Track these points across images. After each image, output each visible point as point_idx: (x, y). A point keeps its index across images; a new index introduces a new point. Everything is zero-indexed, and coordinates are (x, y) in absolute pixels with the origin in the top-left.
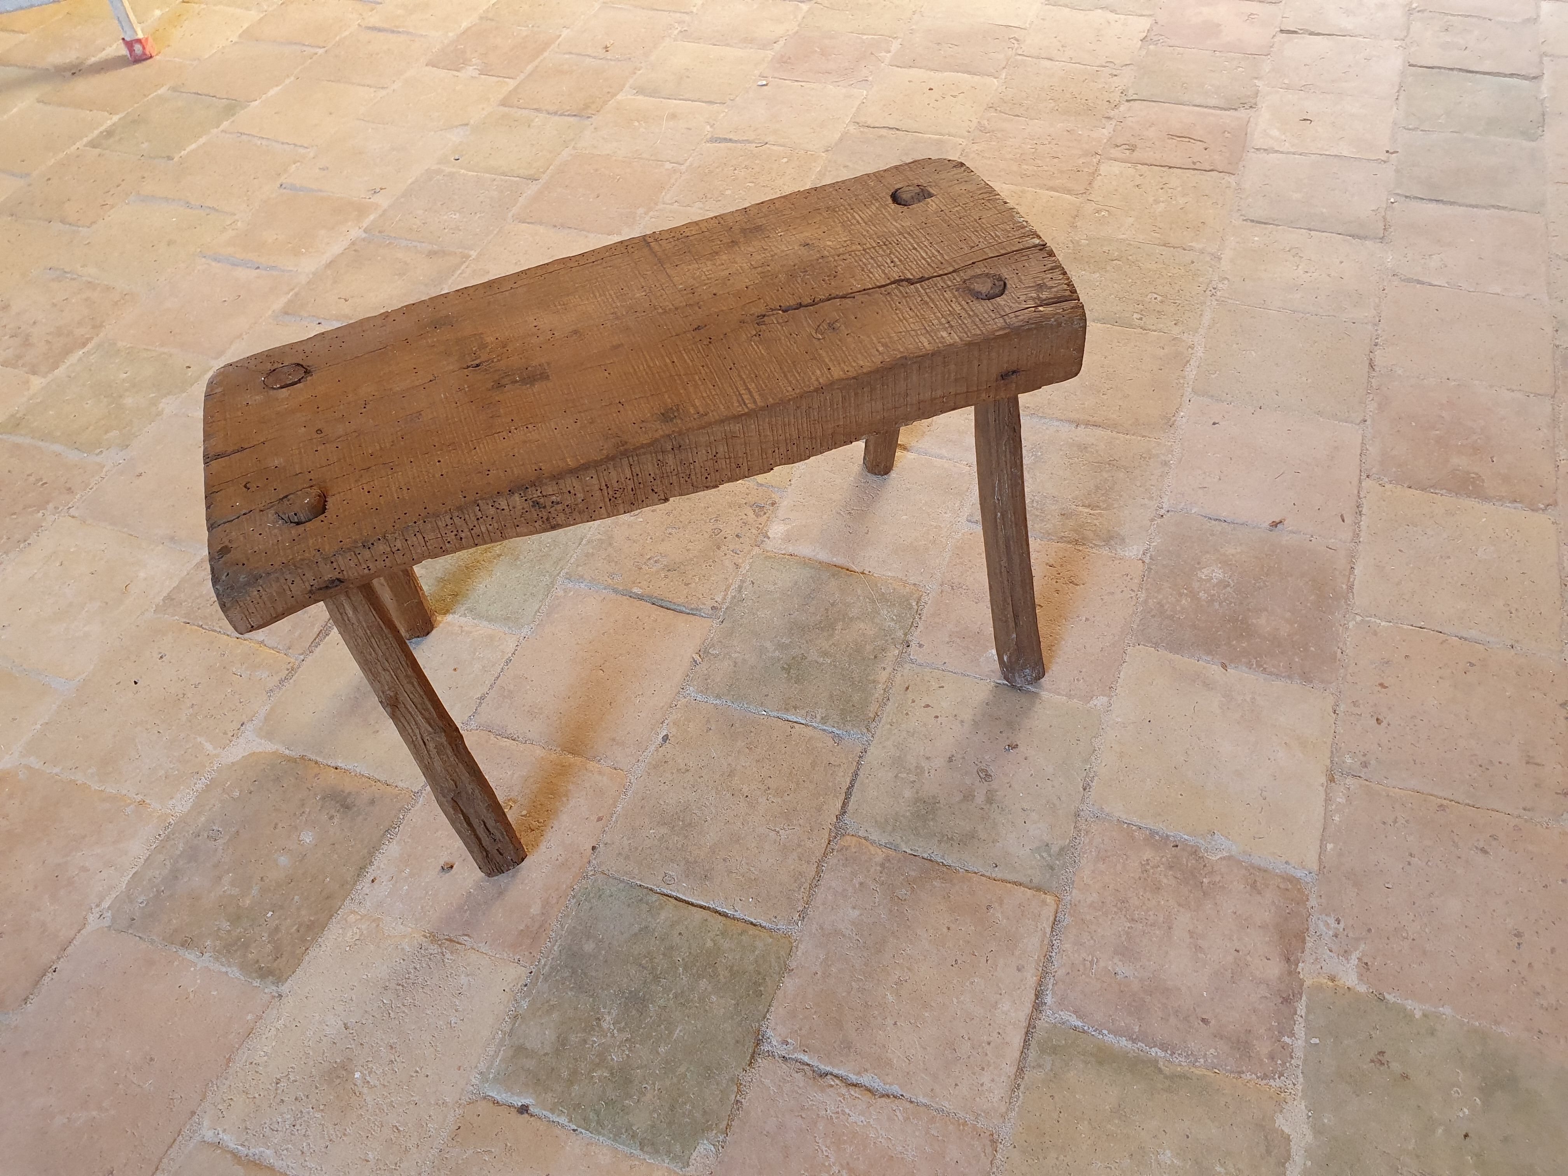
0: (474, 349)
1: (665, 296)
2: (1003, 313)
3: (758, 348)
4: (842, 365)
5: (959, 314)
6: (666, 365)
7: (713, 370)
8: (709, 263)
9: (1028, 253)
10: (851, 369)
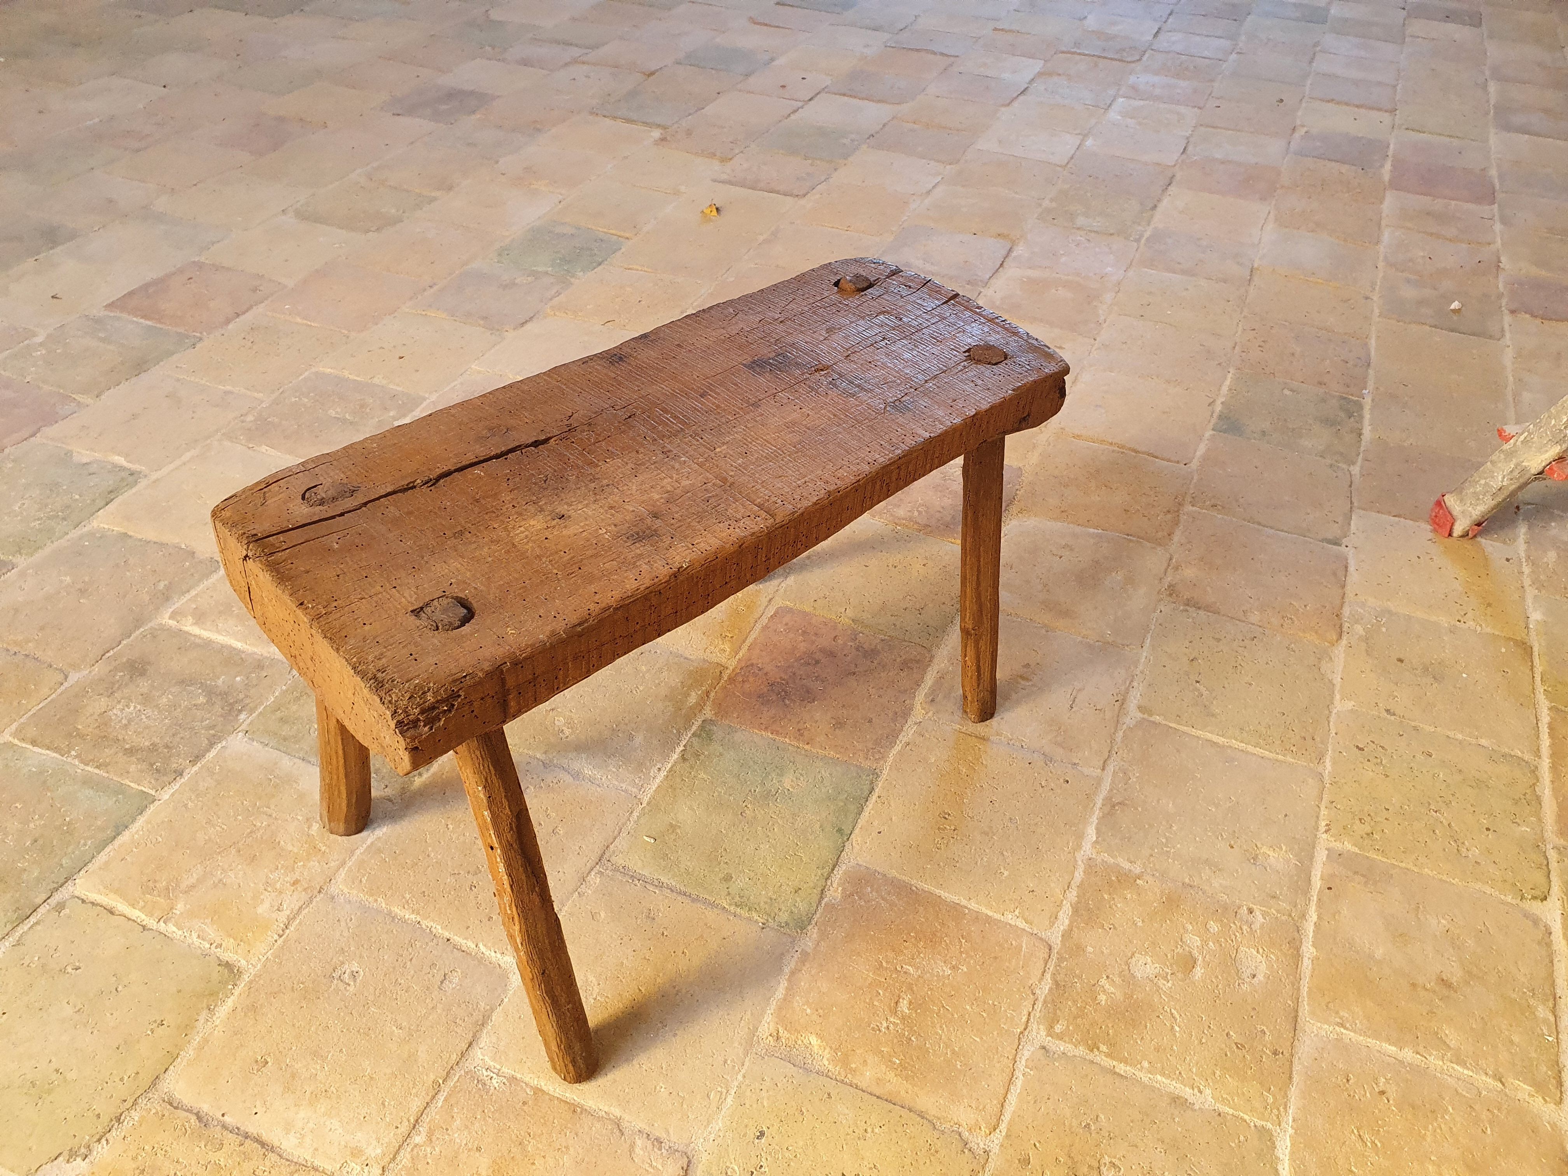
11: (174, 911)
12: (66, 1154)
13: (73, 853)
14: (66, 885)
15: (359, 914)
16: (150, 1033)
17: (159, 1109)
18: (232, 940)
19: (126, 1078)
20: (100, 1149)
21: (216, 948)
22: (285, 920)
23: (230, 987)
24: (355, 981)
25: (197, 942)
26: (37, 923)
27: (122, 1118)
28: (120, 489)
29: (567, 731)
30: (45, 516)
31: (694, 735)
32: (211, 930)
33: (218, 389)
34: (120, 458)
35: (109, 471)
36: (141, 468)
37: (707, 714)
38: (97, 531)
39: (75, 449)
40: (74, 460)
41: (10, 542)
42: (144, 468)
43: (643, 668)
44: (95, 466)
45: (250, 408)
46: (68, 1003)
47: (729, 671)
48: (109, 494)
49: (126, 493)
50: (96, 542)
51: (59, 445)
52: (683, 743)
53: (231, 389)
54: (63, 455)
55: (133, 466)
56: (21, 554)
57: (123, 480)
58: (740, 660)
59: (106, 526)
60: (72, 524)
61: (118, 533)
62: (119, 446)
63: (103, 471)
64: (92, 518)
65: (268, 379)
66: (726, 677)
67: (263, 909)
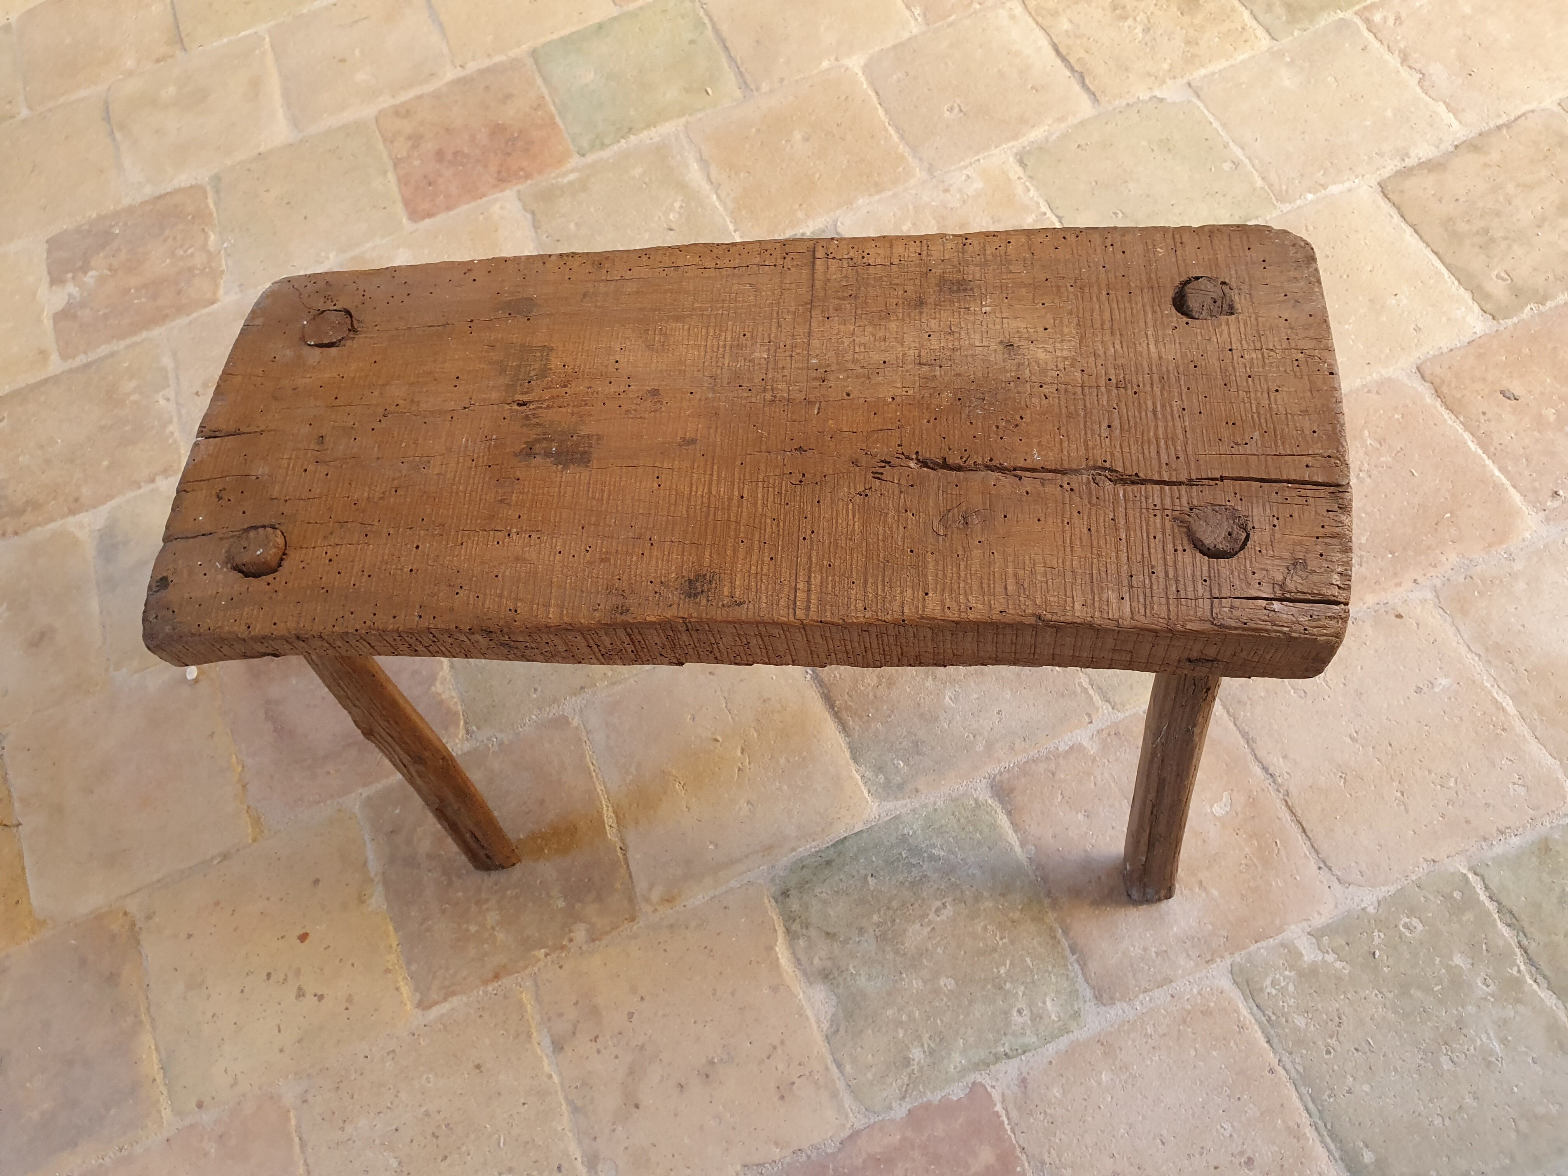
0: (532, 373)
1: (786, 372)
2: (1216, 593)
3: (854, 517)
4: (946, 595)
5: (1153, 567)
6: (730, 499)
7: (781, 533)
8: (869, 329)
9: (1309, 493)
10: (954, 606)
12: (1165, 103)
15: (921, 148)
16: (1088, 144)
17: (1103, 99)
18: (1010, 176)
19: (1113, 126)
20: (1145, 96)
21: (1022, 179)
22: (969, 168)
23: (1028, 147)
24: (953, 105)
25: (1032, 189)
27: (1125, 105)
28: (815, 864)
29: (677, 205)
30: (923, 861)
31: (603, 146)
32: (1020, 190)
33: (560, 1074)
34: (779, 955)
35: (807, 928)
36: (768, 904)
37: (575, 161)
38: (880, 790)
39: (818, 1038)
40: (834, 1002)
41: (981, 833)
42: (766, 901)
43: (572, 226)
44: (816, 960)
45: (561, 967)
46: (1130, 191)
47: (520, 187)
48: (833, 860)
49: (813, 850)
50: (889, 763)
51: (833, 1068)
52: (616, 147)
53: (547, 1056)
54: (842, 1031)
55: (775, 917)
56: (976, 800)
57: (803, 886)
58: (502, 190)
59: (866, 793)
60: (901, 827)
61: (860, 766)
62: (766, 991)
63: (813, 932)
64: (873, 824)
65: (487, 1042)
66: (529, 182)
67: (978, 184)
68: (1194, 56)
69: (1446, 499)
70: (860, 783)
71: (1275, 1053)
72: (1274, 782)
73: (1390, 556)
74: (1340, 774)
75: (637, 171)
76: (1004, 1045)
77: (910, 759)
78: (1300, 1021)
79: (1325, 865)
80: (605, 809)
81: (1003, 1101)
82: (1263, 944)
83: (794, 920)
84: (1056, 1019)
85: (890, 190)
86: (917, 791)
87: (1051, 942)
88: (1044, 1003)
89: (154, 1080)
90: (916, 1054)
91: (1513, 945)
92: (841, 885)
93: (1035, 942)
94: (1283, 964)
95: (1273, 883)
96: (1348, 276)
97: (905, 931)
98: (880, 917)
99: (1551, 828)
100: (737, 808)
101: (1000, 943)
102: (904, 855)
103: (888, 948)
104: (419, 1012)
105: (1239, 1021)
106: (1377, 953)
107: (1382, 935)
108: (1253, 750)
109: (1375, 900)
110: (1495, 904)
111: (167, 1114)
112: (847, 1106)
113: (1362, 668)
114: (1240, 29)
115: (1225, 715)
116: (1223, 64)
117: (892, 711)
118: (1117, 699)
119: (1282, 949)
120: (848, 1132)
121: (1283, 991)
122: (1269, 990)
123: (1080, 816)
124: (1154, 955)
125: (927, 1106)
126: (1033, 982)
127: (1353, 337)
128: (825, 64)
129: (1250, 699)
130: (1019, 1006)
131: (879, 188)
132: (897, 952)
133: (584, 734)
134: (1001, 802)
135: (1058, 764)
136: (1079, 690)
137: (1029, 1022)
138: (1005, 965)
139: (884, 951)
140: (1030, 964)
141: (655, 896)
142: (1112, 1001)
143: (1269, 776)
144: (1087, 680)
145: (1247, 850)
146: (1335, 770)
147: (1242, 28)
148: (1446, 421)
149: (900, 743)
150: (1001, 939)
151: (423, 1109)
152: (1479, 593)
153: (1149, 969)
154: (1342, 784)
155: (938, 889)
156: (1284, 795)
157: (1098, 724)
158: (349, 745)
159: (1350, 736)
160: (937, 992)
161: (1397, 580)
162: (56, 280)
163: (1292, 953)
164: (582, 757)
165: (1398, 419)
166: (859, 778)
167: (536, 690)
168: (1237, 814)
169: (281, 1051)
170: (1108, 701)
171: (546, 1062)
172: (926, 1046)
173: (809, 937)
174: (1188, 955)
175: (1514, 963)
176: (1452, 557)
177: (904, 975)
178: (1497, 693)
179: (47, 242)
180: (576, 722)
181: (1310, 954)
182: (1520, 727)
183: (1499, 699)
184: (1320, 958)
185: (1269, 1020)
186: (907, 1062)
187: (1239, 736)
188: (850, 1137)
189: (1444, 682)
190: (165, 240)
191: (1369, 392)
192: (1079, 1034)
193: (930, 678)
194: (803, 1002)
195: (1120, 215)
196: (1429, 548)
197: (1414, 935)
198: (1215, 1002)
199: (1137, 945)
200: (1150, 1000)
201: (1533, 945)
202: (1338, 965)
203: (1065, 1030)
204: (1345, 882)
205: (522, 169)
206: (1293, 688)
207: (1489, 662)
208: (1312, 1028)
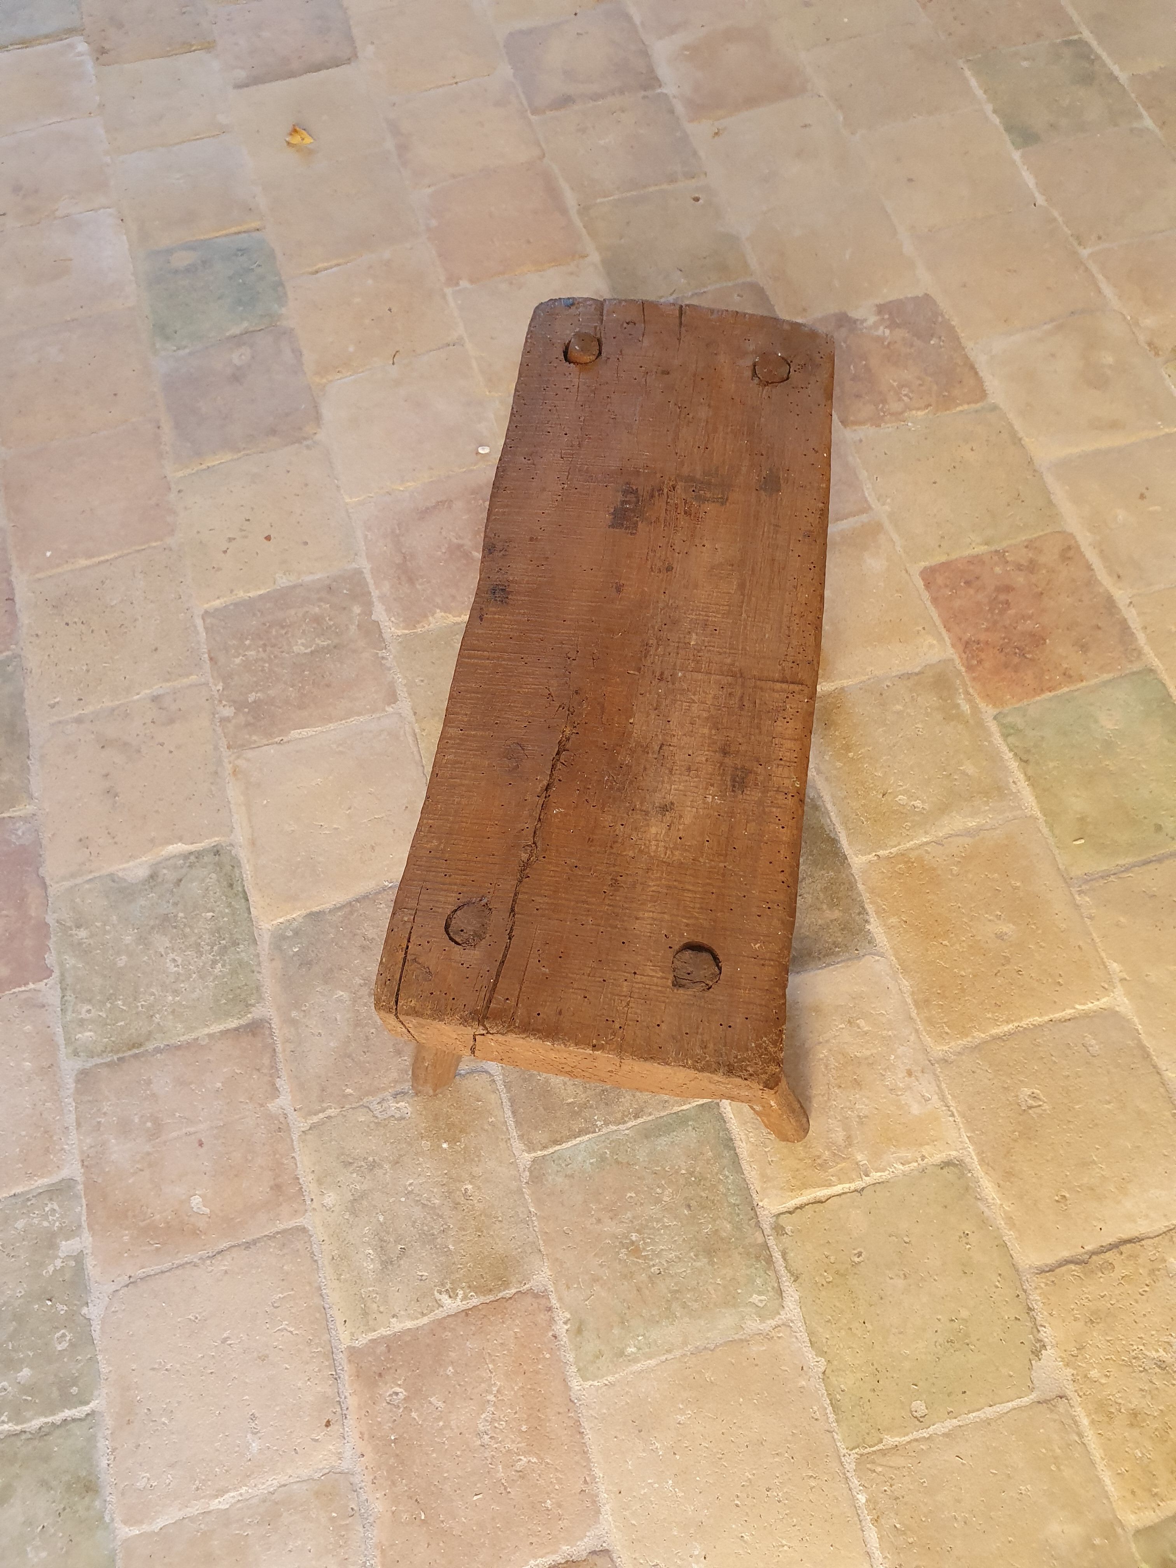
11: (861, 1163)
12: (1032, 1357)
13: (729, 1189)
14: (758, 1213)
15: (978, 1056)
16: (969, 1246)
17: (1044, 1280)
18: (926, 1147)
19: (997, 1283)
20: (1045, 1335)
21: (923, 1160)
22: (942, 1103)
23: (969, 1175)
24: (1040, 1099)
25: (906, 1168)
26: (784, 1255)
27: (1031, 1306)
28: (233, 877)
29: (918, 803)
30: (214, 955)
31: (1005, 736)
32: (904, 1153)
33: (138, 700)
34: (175, 845)
35: (189, 866)
36: (213, 840)
37: (988, 711)
38: (280, 932)
39: (113, 869)
40: (133, 881)
41: (225, 1004)
42: (217, 839)
43: (899, 707)
44: (165, 871)
45: (207, 700)
46: (891, 1278)
47: (957, 661)
48: (232, 889)
49: (245, 876)
50: (299, 941)
51: (90, 877)
52: (1004, 748)
53: (152, 692)
54: (113, 884)
55: (203, 844)
56: (253, 1006)
57: (219, 865)
58: (953, 646)
59: (281, 920)
60: (246, 943)
61: (303, 918)
62: (153, 834)
63: (184, 871)
64: (254, 923)
65: (171, 655)
66: (963, 669)
67: (916, 1109)
68: (1110, 1416)
69: (442, 1522)
70: (289, 917)
71: (6, 1198)
72: (208, 1257)
73: (393, 1438)
74: (199, 1318)
75: (970, 768)
76: (70, 996)
77: (299, 958)
78: (20, 1224)
79: (131, 1283)
80: (315, 729)
81: (35, 990)
82: (84, 1211)
83: (197, 858)
84: (77, 1037)
85: (918, 1014)
86: (273, 960)
87: (131, 1043)
88: (90, 1031)
89: (201, 464)
90: (83, 933)
91: (24, 1426)
92: (211, 893)
93: (134, 1031)
94: (64, 1222)
95: (127, 1232)
96: (737, 1506)
97: (166, 935)
98: (181, 918)
99: (105, 1501)
100: (291, 822)
101: (139, 1004)
102: (222, 942)
103: (157, 922)
104: (202, 612)
105: (35, 1175)
106: (49, 1303)
107: (62, 1312)
108: (239, 1245)
109: (93, 1317)
110: (59, 1423)
111: (180, 474)
112: (64, 883)
113: (286, 1369)
114: (1155, 1490)
115: (276, 1230)
116: (1097, 1454)
117: (341, 947)
118: (309, 1137)
119: (76, 1225)
120: (48, 882)
121: (45, 1217)
122: (49, 1205)
123: (219, 1085)
124: (99, 1120)
125: (47, 936)
126: (106, 1024)
127: (656, 1485)
128: (1115, 966)
129: (284, 1255)
130: (93, 1011)
131: (922, 1004)
132: (153, 928)
133: (378, 715)
134: (248, 1025)
135: (265, 1075)
136: (325, 1105)
137: (80, 1017)
138: (123, 1005)
139: (156, 918)
140: (119, 1024)
141: (239, 762)
142: (78, 1081)
143: (214, 1253)
144: (332, 1114)
145: (158, 1217)
146: (204, 1314)
147: (1156, 1494)
148: (535, 1557)
149: (313, 951)
150: (142, 1005)
151: (140, 618)
152: (334, 1517)
153: (90, 1114)
154: (190, 1317)
155: (190, 963)
156: (195, 1263)
157: (293, 1116)
158: (405, 557)
159: (228, 1338)
160: (118, 953)
161: (366, 1436)
162: (880, 309)
163: (71, 1232)
164: (359, 714)
165: (545, 1502)
166: (294, 916)
167: (422, 681)
168: (189, 1216)
169: (198, 532)
170: (310, 1129)
171: (148, 691)
172: (85, 940)
173: (182, 867)
174: (92, 1147)
175: (10, 1420)
176: (378, 1505)
177: (136, 931)
178: (233, 1497)
179: (926, 295)
180: (389, 709)
181: (67, 1247)
182: (196, 1508)
183: (226, 1496)
184: (60, 1254)
185: (28, 1200)
186: (78, 927)
187: (255, 1237)
188: (45, 883)
189: (255, 1446)
190: (919, 378)
191: (585, 1482)
192: (63, 1051)
193: (363, 982)
194: (138, 861)
195: (856, 1260)
196: (394, 1483)
197: (56, 1339)
198: (52, 1160)
199: (110, 1108)
200: (70, 1111)
201: (19, 1444)
202: (51, 1269)
203: (68, 1041)
204: (113, 1296)
205: (980, 662)
206: (284, 1297)
207: (264, 1501)
208: (13, 1232)
